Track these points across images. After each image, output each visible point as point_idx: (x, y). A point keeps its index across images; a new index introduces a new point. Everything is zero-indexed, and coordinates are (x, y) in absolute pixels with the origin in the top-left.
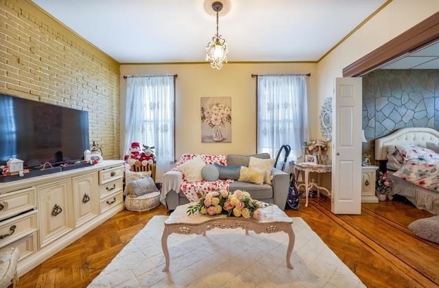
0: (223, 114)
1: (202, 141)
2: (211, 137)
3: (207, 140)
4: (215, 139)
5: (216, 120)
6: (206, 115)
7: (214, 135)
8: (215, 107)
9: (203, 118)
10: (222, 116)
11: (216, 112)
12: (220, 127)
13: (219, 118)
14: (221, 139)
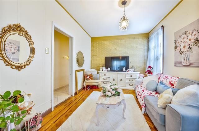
0: (190, 40)
1: (175, 66)
2: (181, 63)
3: (178, 65)
4: (184, 64)
5: (184, 47)
6: (178, 45)
7: (183, 61)
8: (184, 36)
9: (176, 48)
10: (189, 42)
11: (185, 40)
12: (187, 53)
13: (187, 44)
14: (189, 64)
